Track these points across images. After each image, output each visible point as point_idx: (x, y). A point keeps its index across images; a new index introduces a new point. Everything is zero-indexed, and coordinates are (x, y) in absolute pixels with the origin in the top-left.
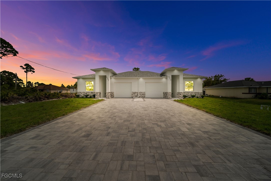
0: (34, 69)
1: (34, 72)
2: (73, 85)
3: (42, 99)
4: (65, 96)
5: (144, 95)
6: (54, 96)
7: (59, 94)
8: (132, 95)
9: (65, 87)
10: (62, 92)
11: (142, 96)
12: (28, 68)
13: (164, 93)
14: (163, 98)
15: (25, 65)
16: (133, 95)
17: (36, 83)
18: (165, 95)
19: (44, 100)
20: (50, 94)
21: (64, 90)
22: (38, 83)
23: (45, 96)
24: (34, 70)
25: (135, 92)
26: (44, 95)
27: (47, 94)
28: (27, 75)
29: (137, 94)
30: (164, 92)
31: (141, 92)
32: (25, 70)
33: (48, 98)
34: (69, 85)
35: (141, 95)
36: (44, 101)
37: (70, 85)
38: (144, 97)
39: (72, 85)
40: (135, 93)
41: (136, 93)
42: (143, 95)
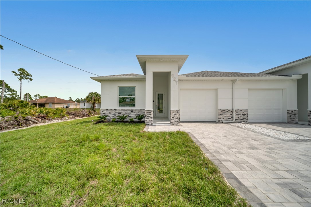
0: (31, 76)
1: (31, 80)
2: (83, 99)
3: (30, 122)
4: (74, 114)
5: (245, 117)
6: (55, 114)
7: (64, 111)
8: (219, 117)
9: (73, 101)
10: (70, 107)
11: (241, 118)
12: (23, 75)
13: (290, 112)
14: (288, 123)
15: (19, 70)
16: (221, 117)
17: (36, 96)
18: (292, 116)
19: (34, 123)
20: (48, 111)
21: (72, 105)
22: (39, 95)
23: (39, 115)
24: (31, 78)
25: (225, 109)
26: (37, 114)
27: (44, 112)
28: (21, 83)
29: (231, 115)
30: (288, 109)
31: (240, 109)
32: (19, 77)
33: (45, 118)
34: (78, 99)
35: (240, 116)
36: (35, 125)
37: (80, 99)
38: (245, 120)
39: (81, 98)
40: (225, 112)
41: (228, 111)
42: (242, 116)
